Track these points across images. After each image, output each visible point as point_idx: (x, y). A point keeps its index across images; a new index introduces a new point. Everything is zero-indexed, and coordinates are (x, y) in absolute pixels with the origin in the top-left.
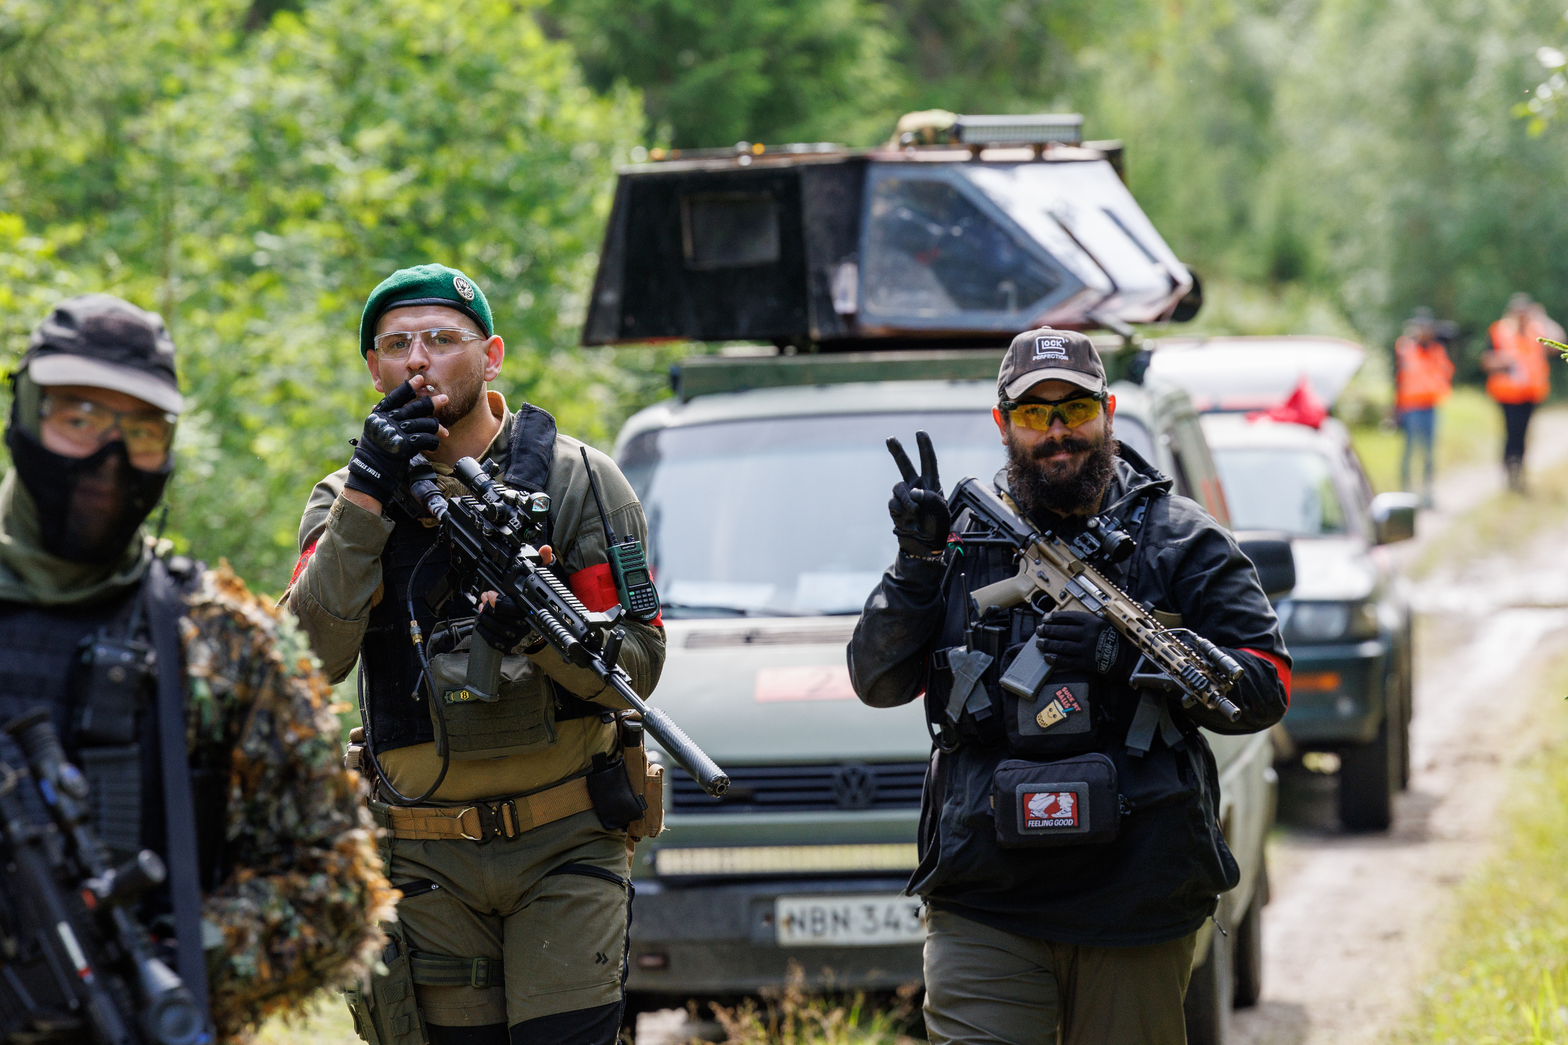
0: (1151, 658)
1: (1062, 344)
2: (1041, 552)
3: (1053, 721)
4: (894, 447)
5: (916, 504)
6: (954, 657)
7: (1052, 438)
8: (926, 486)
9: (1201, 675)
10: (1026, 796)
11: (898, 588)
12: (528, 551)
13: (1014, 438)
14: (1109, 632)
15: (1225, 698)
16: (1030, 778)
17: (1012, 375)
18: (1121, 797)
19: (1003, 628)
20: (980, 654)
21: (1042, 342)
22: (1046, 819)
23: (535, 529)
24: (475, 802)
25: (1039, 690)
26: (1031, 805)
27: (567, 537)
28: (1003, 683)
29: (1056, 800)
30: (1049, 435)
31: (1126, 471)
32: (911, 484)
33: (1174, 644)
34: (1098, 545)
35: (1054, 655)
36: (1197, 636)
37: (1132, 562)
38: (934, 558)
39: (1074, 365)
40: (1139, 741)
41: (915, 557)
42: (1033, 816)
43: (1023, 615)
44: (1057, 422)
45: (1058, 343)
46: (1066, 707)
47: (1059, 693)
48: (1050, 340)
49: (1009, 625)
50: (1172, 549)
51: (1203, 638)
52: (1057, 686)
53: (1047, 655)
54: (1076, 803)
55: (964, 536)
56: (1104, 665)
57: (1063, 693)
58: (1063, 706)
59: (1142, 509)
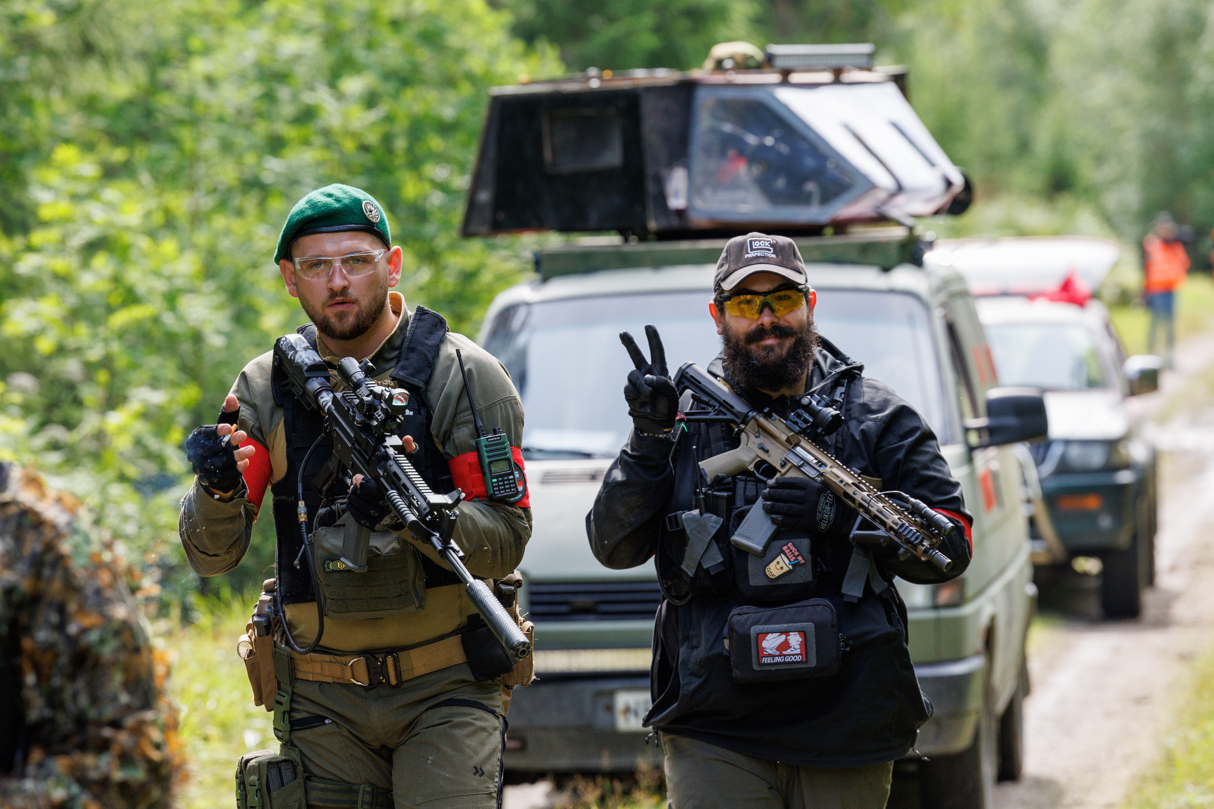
0: (867, 517)
1: (770, 244)
2: (760, 426)
3: (781, 572)
4: (627, 340)
5: (650, 388)
6: (688, 519)
7: (762, 324)
8: (656, 372)
9: (915, 531)
10: (760, 636)
11: (634, 462)
12: (394, 440)
13: (728, 327)
14: (827, 495)
15: (937, 551)
16: (763, 620)
17: (726, 272)
18: (841, 635)
19: (730, 493)
20: (712, 517)
21: (753, 242)
22: (778, 656)
23: (396, 421)
24: (363, 653)
25: (767, 546)
26: (765, 644)
27: (444, 428)
28: (735, 541)
29: (786, 639)
30: (760, 322)
31: (825, 358)
32: (643, 371)
33: (887, 505)
34: (811, 420)
35: (780, 516)
36: (910, 498)
37: (837, 435)
38: (665, 435)
39: (780, 261)
40: (853, 589)
41: (648, 435)
42: (767, 653)
43: (746, 481)
44: (766, 311)
45: (767, 244)
46: (792, 560)
47: (785, 548)
48: (760, 241)
49: (733, 490)
50: (872, 422)
51: (916, 499)
52: (783, 542)
53: (774, 516)
54: (804, 641)
55: (687, 414)
56: (824, 524)
57: (789, 548)
58: (789, 559)
59: (841, 389)
